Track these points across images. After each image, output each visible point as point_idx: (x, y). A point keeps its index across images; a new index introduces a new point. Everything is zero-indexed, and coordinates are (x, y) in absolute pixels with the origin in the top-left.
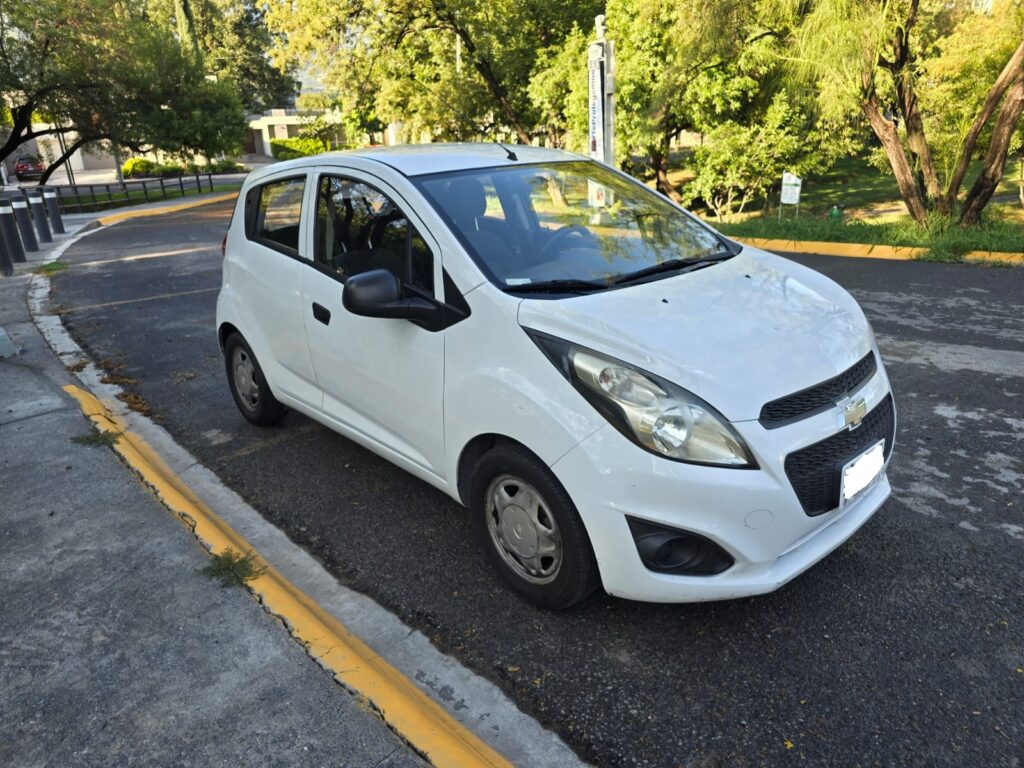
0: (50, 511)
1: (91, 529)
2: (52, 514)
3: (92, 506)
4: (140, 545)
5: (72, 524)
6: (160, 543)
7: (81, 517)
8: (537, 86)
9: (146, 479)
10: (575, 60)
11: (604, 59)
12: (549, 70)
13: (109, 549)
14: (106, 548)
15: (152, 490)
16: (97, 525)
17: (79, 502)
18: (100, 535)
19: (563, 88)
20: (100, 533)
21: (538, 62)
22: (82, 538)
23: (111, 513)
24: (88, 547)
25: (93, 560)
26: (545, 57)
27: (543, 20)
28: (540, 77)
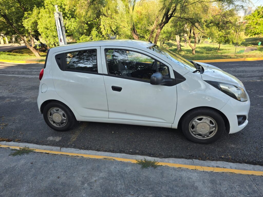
8: (26, 23)
10: (37, 16)
11: (60, 17)
12: (29, 19)
19: (36, 24)
21: (25, 16)
26: (27, 15)
27: (23, 3)
28: (26, 20)
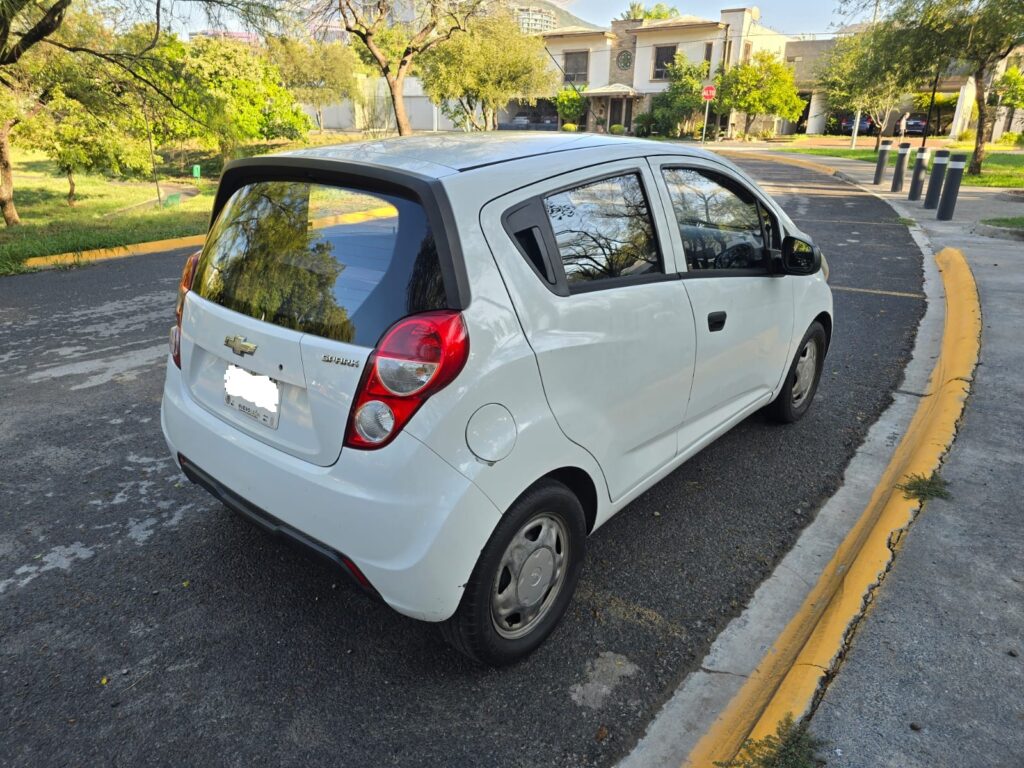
0: (1011, 661)
1: (988, 599)
2: (1012, 654)
3: (957, 626)
4: (962, 548)
5: (1002, 621)
6: (946, 536)
7: (985, 622)
9: (858, 612)
13: (992, 567)
14: (992, 568)
15: (876, 592)
16: (978, 597)
17: (965, 646)
18: (987, 584)
20: (984, 587)
22: (1005, 596)
23: (949, 599)
24: (1009, 581)
25: (1015, 567)
